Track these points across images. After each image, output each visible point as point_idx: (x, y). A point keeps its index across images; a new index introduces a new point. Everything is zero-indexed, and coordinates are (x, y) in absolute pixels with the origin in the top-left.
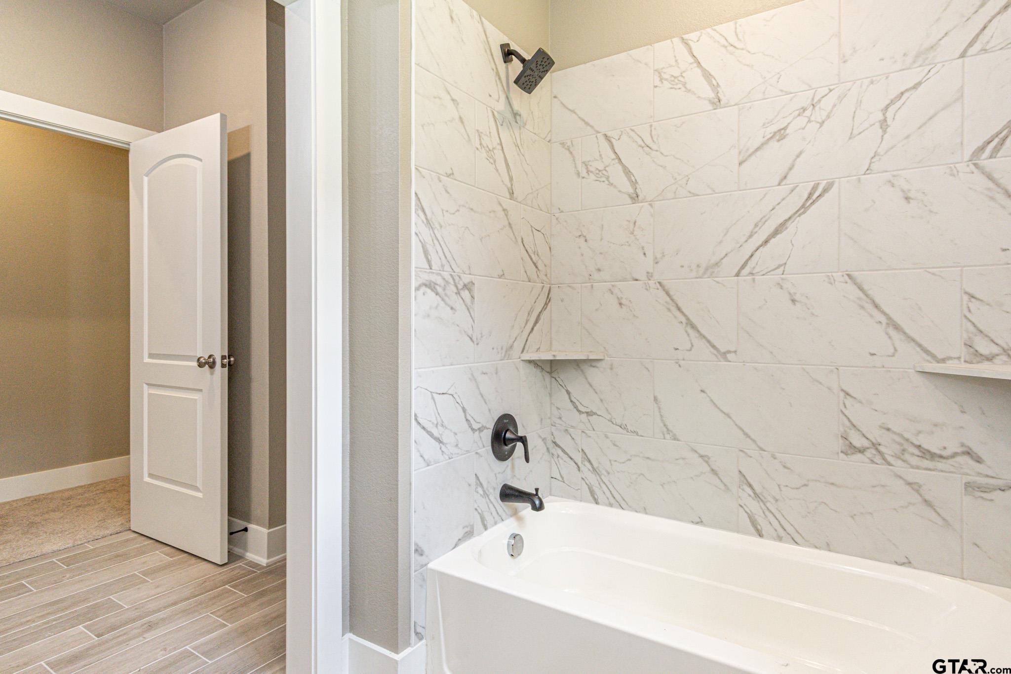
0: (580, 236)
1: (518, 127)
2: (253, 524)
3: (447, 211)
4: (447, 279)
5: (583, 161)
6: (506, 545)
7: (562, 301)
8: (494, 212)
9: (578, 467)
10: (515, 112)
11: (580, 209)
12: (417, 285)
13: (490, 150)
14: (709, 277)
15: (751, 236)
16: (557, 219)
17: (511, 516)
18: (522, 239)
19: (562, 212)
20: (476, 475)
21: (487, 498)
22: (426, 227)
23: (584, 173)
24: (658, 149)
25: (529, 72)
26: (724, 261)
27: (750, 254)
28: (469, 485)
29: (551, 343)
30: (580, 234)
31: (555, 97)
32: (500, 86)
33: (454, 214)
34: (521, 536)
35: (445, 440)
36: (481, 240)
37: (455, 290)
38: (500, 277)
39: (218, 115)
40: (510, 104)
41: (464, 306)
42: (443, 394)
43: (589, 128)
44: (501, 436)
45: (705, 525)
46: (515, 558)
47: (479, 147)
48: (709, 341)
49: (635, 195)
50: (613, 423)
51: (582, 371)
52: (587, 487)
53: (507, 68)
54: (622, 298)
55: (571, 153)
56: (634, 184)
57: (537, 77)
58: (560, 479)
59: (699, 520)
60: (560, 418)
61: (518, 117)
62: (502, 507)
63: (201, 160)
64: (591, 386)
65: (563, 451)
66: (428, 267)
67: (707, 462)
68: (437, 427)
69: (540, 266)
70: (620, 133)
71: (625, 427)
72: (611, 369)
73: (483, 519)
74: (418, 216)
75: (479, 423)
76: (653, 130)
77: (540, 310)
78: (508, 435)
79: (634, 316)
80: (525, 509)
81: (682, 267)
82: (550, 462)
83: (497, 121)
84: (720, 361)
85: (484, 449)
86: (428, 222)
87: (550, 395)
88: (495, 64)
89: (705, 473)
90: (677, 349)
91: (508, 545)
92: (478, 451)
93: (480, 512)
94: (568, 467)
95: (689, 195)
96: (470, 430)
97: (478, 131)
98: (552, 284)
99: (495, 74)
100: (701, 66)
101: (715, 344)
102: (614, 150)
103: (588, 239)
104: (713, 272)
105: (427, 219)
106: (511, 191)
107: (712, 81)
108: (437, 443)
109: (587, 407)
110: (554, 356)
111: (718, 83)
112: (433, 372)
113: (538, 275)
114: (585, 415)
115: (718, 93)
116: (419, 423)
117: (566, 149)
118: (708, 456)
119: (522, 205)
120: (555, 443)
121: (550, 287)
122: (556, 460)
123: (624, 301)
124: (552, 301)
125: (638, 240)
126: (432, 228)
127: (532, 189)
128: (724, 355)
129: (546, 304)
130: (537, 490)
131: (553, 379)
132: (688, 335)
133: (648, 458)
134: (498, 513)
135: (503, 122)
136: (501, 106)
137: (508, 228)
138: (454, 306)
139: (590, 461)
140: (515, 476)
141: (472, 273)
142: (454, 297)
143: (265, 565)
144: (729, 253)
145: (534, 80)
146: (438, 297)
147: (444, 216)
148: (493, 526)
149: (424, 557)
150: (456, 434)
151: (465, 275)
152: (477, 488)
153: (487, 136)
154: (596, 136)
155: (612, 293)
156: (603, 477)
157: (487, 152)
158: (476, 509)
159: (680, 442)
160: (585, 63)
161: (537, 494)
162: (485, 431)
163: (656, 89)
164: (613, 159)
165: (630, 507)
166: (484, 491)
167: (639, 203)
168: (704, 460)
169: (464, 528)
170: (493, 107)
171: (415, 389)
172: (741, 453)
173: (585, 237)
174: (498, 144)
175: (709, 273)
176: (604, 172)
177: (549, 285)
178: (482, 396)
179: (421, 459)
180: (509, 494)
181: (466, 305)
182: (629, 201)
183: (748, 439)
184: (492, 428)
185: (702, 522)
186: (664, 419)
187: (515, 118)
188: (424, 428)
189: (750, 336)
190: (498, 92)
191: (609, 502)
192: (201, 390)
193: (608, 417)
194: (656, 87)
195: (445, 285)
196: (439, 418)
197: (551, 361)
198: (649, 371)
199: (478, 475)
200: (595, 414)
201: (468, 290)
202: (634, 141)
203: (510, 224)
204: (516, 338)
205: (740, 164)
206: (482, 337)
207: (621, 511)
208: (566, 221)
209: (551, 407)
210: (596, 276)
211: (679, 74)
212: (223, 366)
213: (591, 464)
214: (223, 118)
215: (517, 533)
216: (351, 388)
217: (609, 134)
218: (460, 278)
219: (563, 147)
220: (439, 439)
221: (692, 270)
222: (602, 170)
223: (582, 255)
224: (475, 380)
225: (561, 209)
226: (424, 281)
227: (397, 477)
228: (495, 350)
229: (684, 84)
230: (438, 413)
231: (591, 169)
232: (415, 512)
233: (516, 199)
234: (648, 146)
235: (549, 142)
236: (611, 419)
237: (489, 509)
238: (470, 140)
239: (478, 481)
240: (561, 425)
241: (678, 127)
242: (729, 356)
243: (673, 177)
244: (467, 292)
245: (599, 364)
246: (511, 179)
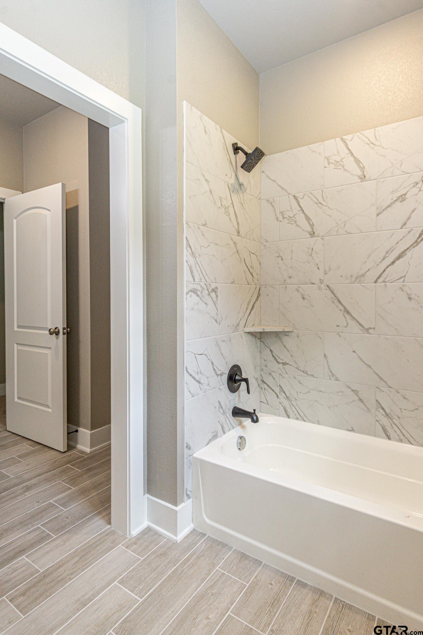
0: (278, 256)
1: (242, 192)
2: (81, 428)
3: (203, 246)
4: (203, 286)
5: (280, 211)
6: (236, 443)
7: (267, 295)
8: (229, 244)
9: (277, 396)
10: (240, 183)
11: (278, 240)
12: (187, 291)
13: (226, 208)
14: (358, 283)
15: (384, 259)
16: (264, 246)
17: (238, 425)
18: (244, 259)
19: (267, 242)
20: (219, 401)
21: (225, 415)
22: (192, 257)
23: (281, 218)
24: (327, 205)
25: (250, 161)
26: (367, 273)
27: (383, 270)
28: (215, 408)
29: (261, 321)
30: (278, 255)
31: (263, 172)
32: (232, 169)
33: (207, 248)
34: (244, 437)
35: (202, 381)
36: (222, 262)
37: (207, 292)
38: (232, 283)
39: (60, 184)
40: (238, 179)
41: (212, 302)
42: (201, 354)
43: (284, 191)
44: (233, 377)
45: (355, 432)
46: (241, 451)
47: (220, 207)
48: (358, 322)
49: (312, 233)
50: (299, 370)
51: (280, 338)
52: (282, 408)
53: (236, 157)
54: (304, 294)
55: (273, 206)
56: (312, 226)
57: (254, 163)
58: (266, 403)
59: (351, 429)
60: (266, 366)
61: (242, 186)
62: (233, 420)
63: (50, 211)
64: (285, 347)
65: (268, 386)
66: (193, 280)
67: (356, 394)
68: (198, 374)
69: (254, 275)
70: (303, 195)
71: (306, 372)
72: (298, 337)
73: (223, 428)
74: (188, 250)
75: (221, 371)
76: (324, 193)
77: (254, 301)
78: (237, 378)
79: (312, 305)
80: (247, 421)
81: (342, 276)
82: (260, 393)
83: (231, 190)
84: (365, 334)
85: (223, 386)
86: (193, 254)
87: (260, 352)
88: (229, 156)
89: (355, 401)
90: (338, 326)
91: (237, 443)
92: (220, 387)
93: (221, 423)
94: (271, 396)
95: (345, 233)
96: (216, 375)
97: (220, 197)
98: (261, 285)
99: (229, 162)
100: (353, 155)
101: (362, 323)
102: (300, 205)
103: (283, 258)
104: (361, 280)
105: (192, 252)
106: (238, 231)
107: (360, 165)
108: (198, 384)
109: (283, 360)
110: (263, 329)
111: (364, 166)
112: (196, 342)
113: (253, 280)
114: (282, 364)
115: (364, 172)
116: (188, 372)
117: (270, 204)
118: (357, 390)
119: (244, 239)
120: (263, 381)
121: (260, 287)
122: (264, 391)
123: (305, 296)
124: (261, 295)
125: (314, 260)
126: (195, 257)
127: (250, 229)
128: (367, 330)
129: (258, 297)
130: (254, 410)
131: (262, 343)
132: (345, 318)
133: (320, 391)
134: (231, 424)
135: (234, 190)
136: (232, 180)
137: (236, 253)
138: (207, 303)
139: (284, 392)
140: (240, 401)
141: (216, 282)
142: (207, 297)
143: (89, 453)
144: (371, 269)
145: (252, 165)
146: (198, 297)
147: (201, 249)
148: (228, 432)
149: (191, 450)
150: (208, 378)
151: (213, 284)
152: (219, 409)
153: (225, 199)
154: (289, 196)
155: (298, 291)
156: (292, 402)
157: (225, 209)
158: (219, 422)
159: (340, 382)
160: (281, 152)
161: (254, 413)
162: (224, 375)
163: (325, 169)
164: (299, 211)
165: (309, 420)
166: (223, 411)
167: (315, 237)
168: (355, 393)
169: (212, 433)
170: (228, 182)
171: (186, 352)
172: (378, 390)
173: (282, 257)
174: (231, 204)
175: (358, 281)
176: (293, 218)
177: (259, 286)
178: (222, 355)
179: (189, 393)
180: (238, 412)
181: (213, 301)
182: (309, 236)
183: (382, 381)
184: (228, 374)
185: (353, 430)
186: (330, 368)
187: (240, 187)
188: (191, 375)
189: (383, 319)
190: (231, 172)
191: (296, 417)
192: (50, 348)
193: (296, 366)
194: (325, 167)
195: (202, 290)
196: (199, 370)
197: (260, 332)
198: (321, 338)
199: (220, 402)
200: (288, 364)
201: (214, 292)
202: (312, 200)
203: (237, 251)
204: (241, 319)
205: (378, 215)
206: (222, 319)
207: (304, 423)
208: (270, 247)
209: (261, 359)
210: (289, 281)
211: (340, 160)
212: (64, 334)
213: (285, 394)
214: (63, 186)
215: (243, 436)
216: (147, 351)
217: (296, 195)
218: (210, 285)
219: (268, 202)
220: (199, 381)
221: (347, 279)
222: (292, 217)
223: (280, 268)
224: (219, 345)
225: (267, 240)
226: (191, 289)
227: (176, 404)
228: (229, 327)
229: (343, 166)
230: (198, 366)
231: (285, 216)
232: (186, 424)
233: (241, 235)
234: (320, 203)
235: (259, 199)
236: (297, 367)
237: (226, 421)
238: (215, 203)
239: (220, 405)
240: (267, 370)
241: (339, 192)
242: (370, 331)
243: (336, 222)
244: (214, 293)
245: (290, 334)
246: (238, 224)
